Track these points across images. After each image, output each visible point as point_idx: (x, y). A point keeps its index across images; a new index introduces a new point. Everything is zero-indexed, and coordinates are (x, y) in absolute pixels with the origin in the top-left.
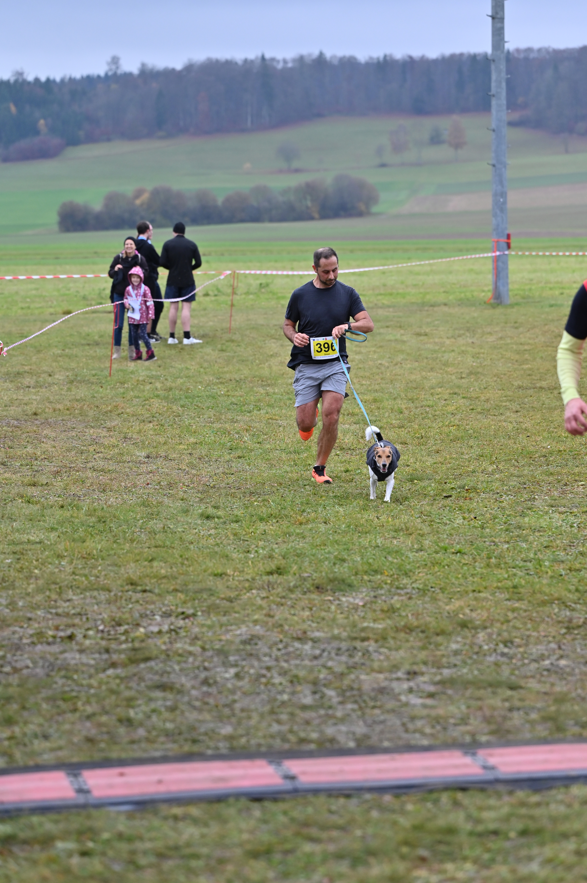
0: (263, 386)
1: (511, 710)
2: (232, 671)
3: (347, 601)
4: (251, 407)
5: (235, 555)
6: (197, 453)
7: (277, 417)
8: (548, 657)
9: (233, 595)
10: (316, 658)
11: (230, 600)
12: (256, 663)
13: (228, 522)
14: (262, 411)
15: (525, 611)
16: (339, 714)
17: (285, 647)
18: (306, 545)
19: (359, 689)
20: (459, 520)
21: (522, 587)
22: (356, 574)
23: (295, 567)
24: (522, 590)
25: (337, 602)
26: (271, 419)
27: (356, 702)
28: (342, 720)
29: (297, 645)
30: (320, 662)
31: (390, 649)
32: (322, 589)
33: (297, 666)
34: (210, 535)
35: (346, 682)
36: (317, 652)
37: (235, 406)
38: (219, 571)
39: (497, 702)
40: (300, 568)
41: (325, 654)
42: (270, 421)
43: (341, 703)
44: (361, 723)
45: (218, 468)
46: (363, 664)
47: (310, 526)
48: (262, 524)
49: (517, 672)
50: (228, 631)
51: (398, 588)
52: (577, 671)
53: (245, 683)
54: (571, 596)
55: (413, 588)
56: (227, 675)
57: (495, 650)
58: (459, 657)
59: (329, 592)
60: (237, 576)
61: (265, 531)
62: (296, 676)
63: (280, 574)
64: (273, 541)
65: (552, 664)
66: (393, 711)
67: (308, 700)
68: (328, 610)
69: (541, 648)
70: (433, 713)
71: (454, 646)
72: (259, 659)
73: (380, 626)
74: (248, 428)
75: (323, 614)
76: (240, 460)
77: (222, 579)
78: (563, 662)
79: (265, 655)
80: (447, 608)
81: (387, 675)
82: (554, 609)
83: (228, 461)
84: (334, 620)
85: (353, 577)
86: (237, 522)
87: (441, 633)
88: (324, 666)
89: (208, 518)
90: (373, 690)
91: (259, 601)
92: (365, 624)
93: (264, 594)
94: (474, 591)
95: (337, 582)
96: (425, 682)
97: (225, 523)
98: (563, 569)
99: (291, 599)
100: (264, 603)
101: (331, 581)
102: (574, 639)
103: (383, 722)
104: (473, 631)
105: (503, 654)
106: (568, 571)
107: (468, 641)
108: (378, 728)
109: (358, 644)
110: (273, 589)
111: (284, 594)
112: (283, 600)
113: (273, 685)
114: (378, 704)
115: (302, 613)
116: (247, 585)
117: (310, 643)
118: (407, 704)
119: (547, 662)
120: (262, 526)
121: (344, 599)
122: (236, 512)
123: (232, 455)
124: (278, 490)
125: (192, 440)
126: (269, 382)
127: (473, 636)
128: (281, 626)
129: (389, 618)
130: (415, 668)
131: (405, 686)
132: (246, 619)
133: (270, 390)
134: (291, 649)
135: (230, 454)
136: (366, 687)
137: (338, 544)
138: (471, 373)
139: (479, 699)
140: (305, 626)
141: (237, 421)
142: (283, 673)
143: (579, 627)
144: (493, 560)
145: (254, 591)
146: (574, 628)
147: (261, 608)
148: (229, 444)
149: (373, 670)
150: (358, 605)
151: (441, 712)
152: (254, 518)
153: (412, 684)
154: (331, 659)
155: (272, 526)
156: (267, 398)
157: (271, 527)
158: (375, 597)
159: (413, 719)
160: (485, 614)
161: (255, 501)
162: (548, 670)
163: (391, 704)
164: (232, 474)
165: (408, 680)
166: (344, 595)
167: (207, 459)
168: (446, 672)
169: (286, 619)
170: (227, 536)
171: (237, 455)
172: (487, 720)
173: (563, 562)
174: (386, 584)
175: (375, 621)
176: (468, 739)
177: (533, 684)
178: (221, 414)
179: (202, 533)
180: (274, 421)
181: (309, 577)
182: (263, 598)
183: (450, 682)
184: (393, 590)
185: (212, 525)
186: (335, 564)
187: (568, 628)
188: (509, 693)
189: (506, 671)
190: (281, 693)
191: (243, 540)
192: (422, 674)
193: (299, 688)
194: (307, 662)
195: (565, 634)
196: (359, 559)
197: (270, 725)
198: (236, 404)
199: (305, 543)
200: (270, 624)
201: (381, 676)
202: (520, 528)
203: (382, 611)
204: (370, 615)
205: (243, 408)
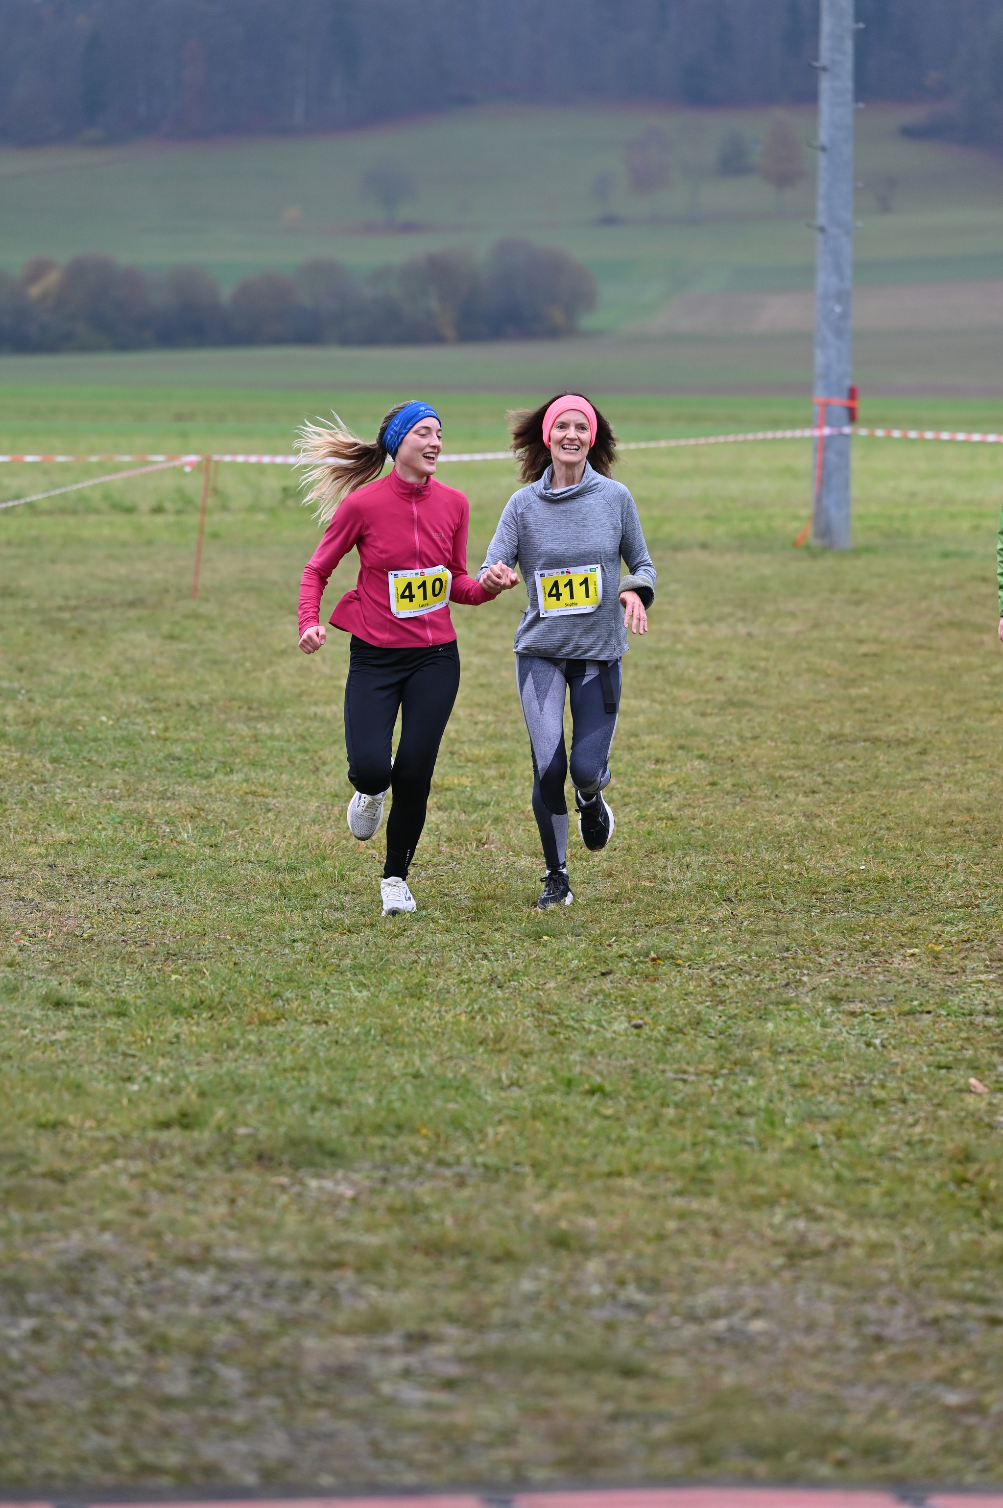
0: (248, 720)
1: (614, 1418)
2: (27, 1324)
3: (321, 1189)
4: (214, 765)
5: (98, 1086)
6: (65, 865)
7: (266, 791)
8: (727, 1313)
9: (66, 1167)
10: (216, 1300)
11: (60, 1178)
12: (82, 1309)
13: (99, 1016)
14: (235, 777)
15: (708, 1217)
16: (239, 1417)
17: (154, 1278)
18: (262, 1069)
19: (295, 1369)
20: (620, 1026)
21: (720, 1167)
22: (357, 1131)
23: (220, 1113)
24: (715, 1175)
25: (296, 1189)
26: (254, 793)
27: (281, 1395)
28: (242, 1431)
29: (183, 1274)
30: (225, 1309)
31: (382, 1287)
32: (271, 1159)
33: (170, 1319)
34: (53, 1043)
35: (271, 1351)
36: (223, 1289)
37: (176, 763)
38: (51, 1117)
39: (587, 1402)
40: (234, 1116)
41: (239, 1295)
42: (250, 798)
43: (250, 1395)
44: (281, 1437)
45: (109, 899)
46: (316, 1317)
47: (280, 1028)
48: (175, 1022)
49: (649, 1343)
50: (38, 1242)
51: (441, 1163)
52: (783, 1344)
53: (49, 1352)
54: (818, 1188)
55: (475, 1165)
56: (14, 1333)
57: (613, 1296)
58: (531, 1310)
59: (286, 1169)
60: (91, 1128)
61: (177, 1036)
62: (163, 1338)
63: (186, 1127)
64: (192, 1057)
65: (731, 1329)
66: (356, 1415)
67: (179, 1387)
68: (270, 1204)
69: (717, 1295)
70: (443, 1419)
71: (527, 1286)
72: (90, 1300)
73: (373, 1240)
74: (195, 812)
75: (259, 1212)
76: (160, 882)
77: (57, 1134)
78: (757, 1325)
79: (105, 1292)
80: (538, 1207)
81: (363, 1340)
82: (773, 1215)
83: (134, 884)
84: (278, 1226)
85: (346, 1139)
86: (121, 1014)
87: (505, 1257)
88: (231, 1319)
89: (59, 1004)
90: (325, 1369)
91: (124, 1182)
92: (344, 1236)
93: (136, 1166)
94: (610, 1175)
95: (304, 1147)
96: (441, 1359)
97: (94, 1016)
98: (823, 1134)
99: (196, 1179)
100: (133, 1188)
101: (293, 1143)
102: (797, 1279)
103: (330, 1436)
104: (579, 1257)
105: (630, 1306)
106: (833, 1138)
107: (560, 1277)
108: (315, 1447)
109: (316, 1276)
110: (163, 1156)
111: (182, 1169)
112: (179, 1183)
113: (110, 1355)
114: (329, 1397)
115: (211, 1209)
116: (106, 1147)
117: (212, 1272)
118: (391, 1401)
119: (721, 1325)
120: (173, 1026)
121: (313, 1183)
122: (124, 994)
123: (144, 871)
124: (231, 948)
125: (63, 835)
126: (265, 711)
127: (577, 1267)
128: (157, 1235)
129: (401, 1224)
130: (430, 1328)
131: (397, 1363)
132: (86, 1218)
133: (263, 728)
134: (166, 1282)
135: (141, 867)
136: (310, 1364)
137: (333, 1069)
138: (731, 703)
139: (551, 1394)
140: (212, 1236)
141: (174, 797)
142: (138, 1330)
143: (816, 1253)
144: (670, 1113)
145: (120, 1163)
146: (803, 1257)
147: (123, 1196)
148: (143, 847)
149: (334, 1330)
150: (341, 1197)
151: (460, 1418)
152: (162, 1009)
153: (413, 1360)
154: (248, 1303)
155: (198, 1024)
156: (253, 746)
157: (194, 1028)
158: (384, 1181)
159: (396, 1430)
160: (616, 1223)
161: (175, 972)
162: (719, 1340)
163: (354, 1401)
164: (138, 913)
165: (407, 1351)
166: (319, 1176)
167: (86, 878)
168: (494, 1339)
169: (172, 1223)
170: (90, 1044)
171: (156, 871)
172: (556, 1437)
173: (826, 1118)
174: (417, 1153)
175: (370, 1228)
176: (506, 1473)
177: (678, 1368)
178: (141, 780)
179: (39, 1036)
180: (260, 799)
181: (249, 1136)
182: (133, 1177)
183: (500, 1358)
184: (429, 1166)
185: (65, 1022)
186: (313, 1109)
187: (792, 1257)
188: (618, 1382)
189: (624, 1343)
190: (121, 1371)
191: (125, 1055)
192: (439, 1339)
193: (163, 1362)
194: (194, 1310)
195: (782, 1268)
196: (371, 1100)
197: (83, 1435)
198: (179, 759)
199: (263, 1063)
200: (135, 1229)
201: (348, 1343)
202: (751, 1042)
203: (391, 1210)
204: (360, 1217)
205: (193, 768)
